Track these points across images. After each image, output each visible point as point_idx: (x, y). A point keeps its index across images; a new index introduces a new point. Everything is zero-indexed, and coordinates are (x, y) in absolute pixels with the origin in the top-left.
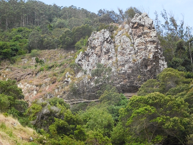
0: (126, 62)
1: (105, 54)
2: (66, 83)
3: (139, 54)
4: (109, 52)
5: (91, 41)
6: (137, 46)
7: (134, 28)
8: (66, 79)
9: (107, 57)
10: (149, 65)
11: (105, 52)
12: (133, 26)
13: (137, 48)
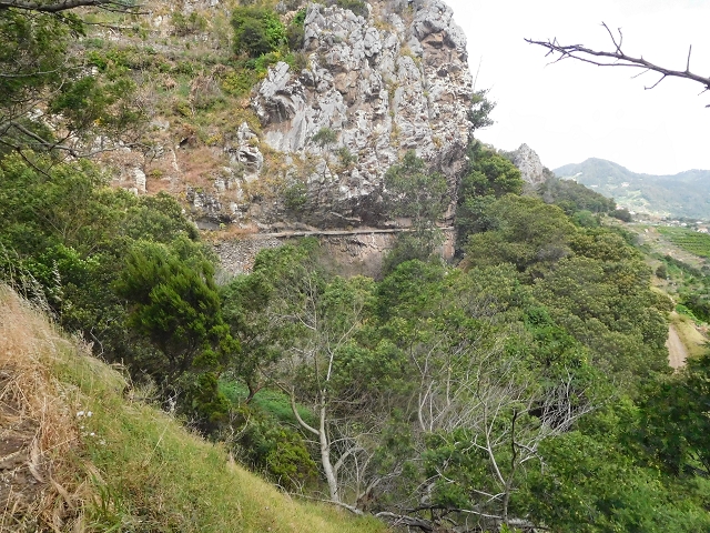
0: (417, 140)
1: (366, 101)
2: (245, 160)
3: (441, 123)
4: (377, 97)
5: (327, 41)
6: (437, 101)
7: (430, 43)
8: (248, 150)
9: (371, 111)
10: (456, 159)
11: (368, 96)
12: (426, 35)
13: (436, 104)
